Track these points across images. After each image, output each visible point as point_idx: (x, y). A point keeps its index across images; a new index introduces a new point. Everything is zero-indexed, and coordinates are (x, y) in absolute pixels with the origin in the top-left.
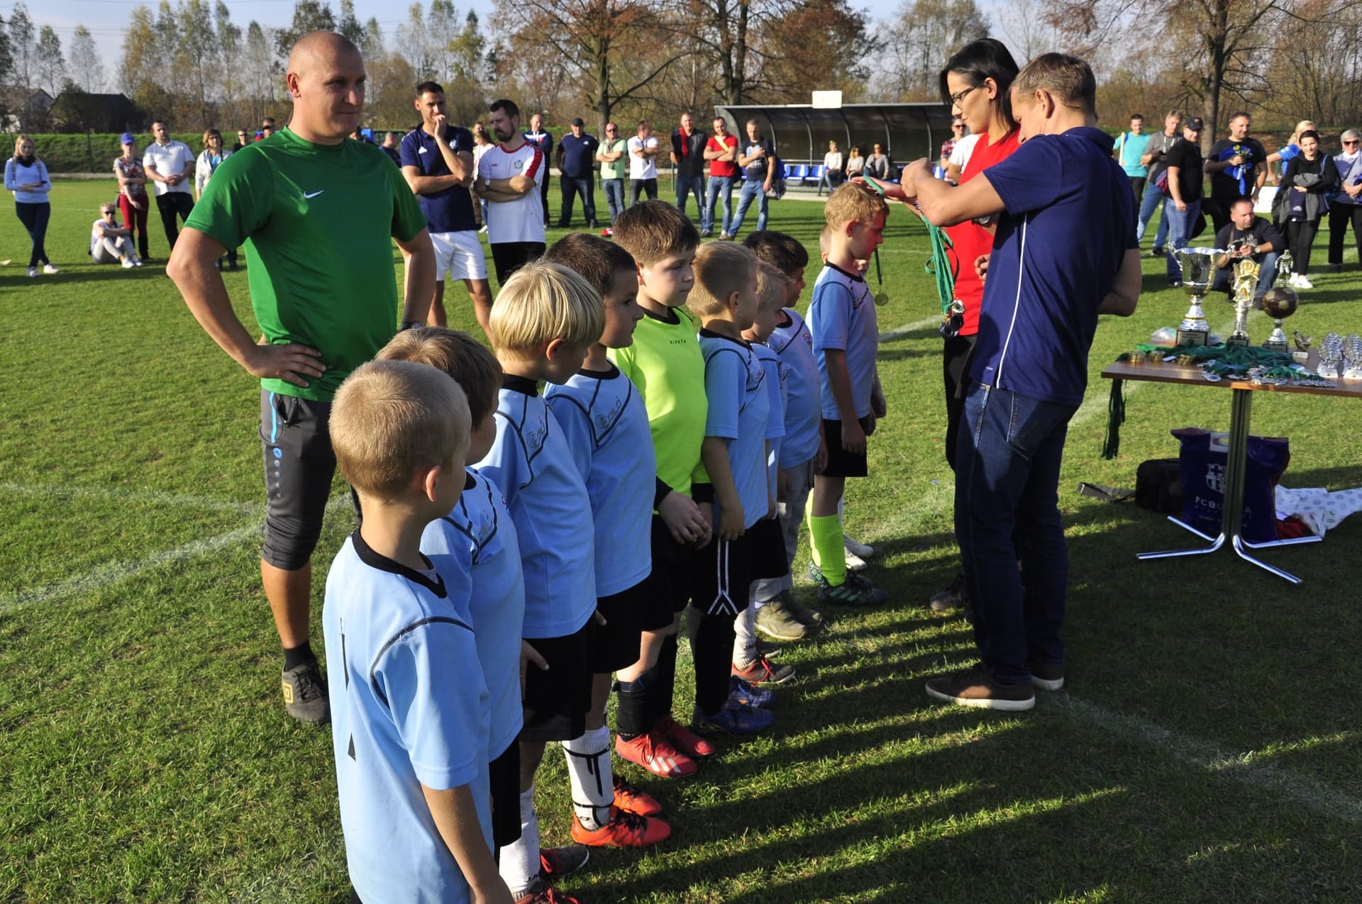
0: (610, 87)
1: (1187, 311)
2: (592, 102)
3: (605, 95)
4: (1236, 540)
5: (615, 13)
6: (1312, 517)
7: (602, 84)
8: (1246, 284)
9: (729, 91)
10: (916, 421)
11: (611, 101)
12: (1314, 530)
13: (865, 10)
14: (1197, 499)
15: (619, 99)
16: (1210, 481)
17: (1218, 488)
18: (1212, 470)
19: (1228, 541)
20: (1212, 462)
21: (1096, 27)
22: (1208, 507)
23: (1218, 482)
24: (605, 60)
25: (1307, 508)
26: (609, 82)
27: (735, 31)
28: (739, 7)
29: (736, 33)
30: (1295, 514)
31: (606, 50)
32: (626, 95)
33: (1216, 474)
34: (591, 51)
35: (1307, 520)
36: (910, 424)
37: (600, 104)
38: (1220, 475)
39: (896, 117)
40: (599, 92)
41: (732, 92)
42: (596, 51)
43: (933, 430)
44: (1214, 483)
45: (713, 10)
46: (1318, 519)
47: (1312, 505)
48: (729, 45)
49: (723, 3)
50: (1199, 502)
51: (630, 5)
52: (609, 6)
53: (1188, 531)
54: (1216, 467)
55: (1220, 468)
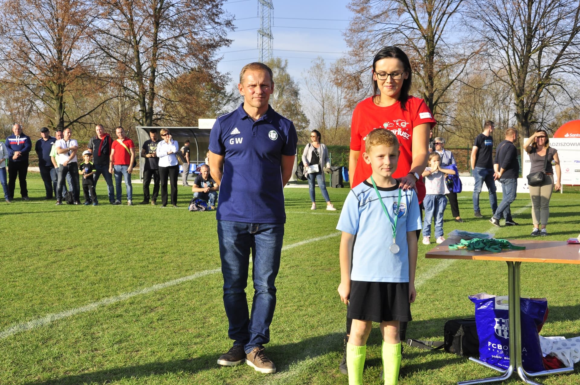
0: (65, 115)
2: (52, 124)
3: (62, 121)
4: (520, 371)
5: (68, 70)
6: (563, 354)
7: (60, 114)
9: (144, 120)
10: (289, 305)
12: (566, 363)
13: (228, 74)
14: (489, 343)
15: (71, 123)
16: (497, 330)
17: (503, 335)
18: (498, 323)
19: (515, 371)
20: (498, 317)
21: (362, 87)
22: (497, 349)
23: (502, 331)
24: (62, 97)
25: (559, 349)
26: (64, 112)
27: (147, 83)
28: (149, 69)
29: (147, 84)
30: (551, 353)
31: (62, 92)
32: (76, 121)
33: (501, 325)
34: (52, 92)
35: (560, 357)
36: (285, 307)
37: (58, 126)
38: (503, 326)
40: (57, 118)
41: (146, 121)
42: (56, 92)
43: (301, 310)
44: (500, 332)
45: (133, 70)
46: (568, 357)
47: (561, 346)
48: (144, 92)
49: (139, 66)
50: (491, 346)
51: (79, 64)
52: (65, 64)
53: (485, 367)
54: (501, 320)
55: (503, 321)
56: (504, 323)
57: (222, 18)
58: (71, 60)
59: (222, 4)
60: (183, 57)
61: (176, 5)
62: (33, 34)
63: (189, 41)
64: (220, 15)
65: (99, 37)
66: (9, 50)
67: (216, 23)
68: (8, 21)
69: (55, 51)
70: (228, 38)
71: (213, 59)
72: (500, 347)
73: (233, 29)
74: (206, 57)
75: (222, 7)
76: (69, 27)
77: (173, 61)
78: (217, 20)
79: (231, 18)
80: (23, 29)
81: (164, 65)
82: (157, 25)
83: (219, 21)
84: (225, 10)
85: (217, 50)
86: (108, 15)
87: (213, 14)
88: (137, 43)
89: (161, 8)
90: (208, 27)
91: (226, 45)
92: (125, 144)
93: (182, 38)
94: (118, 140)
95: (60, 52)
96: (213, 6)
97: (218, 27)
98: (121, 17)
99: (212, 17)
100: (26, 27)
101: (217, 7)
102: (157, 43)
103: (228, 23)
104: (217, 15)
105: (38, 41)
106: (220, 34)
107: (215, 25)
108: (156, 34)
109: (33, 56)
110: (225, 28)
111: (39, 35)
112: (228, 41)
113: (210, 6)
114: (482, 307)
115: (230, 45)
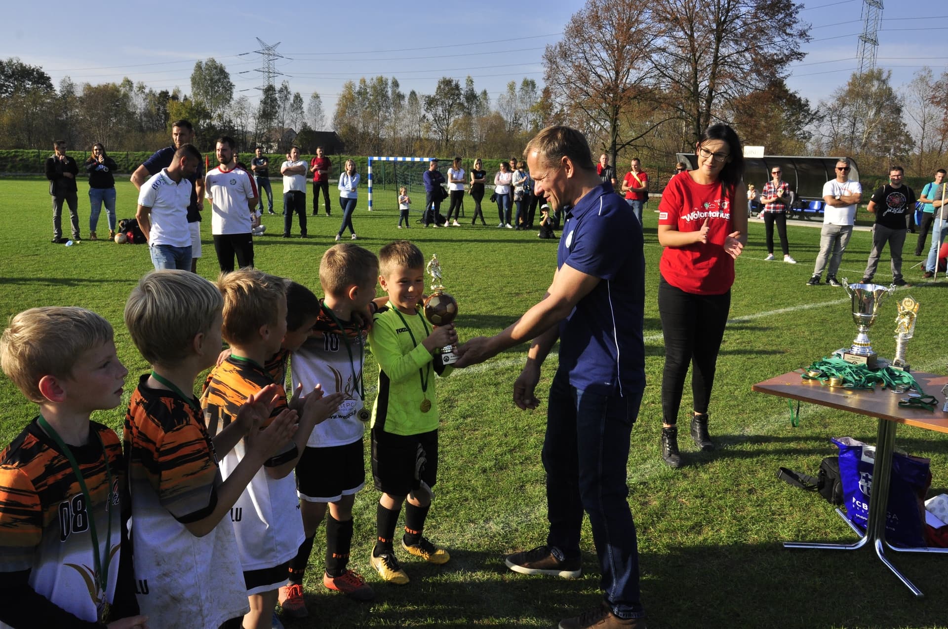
0: (618, 138)
1: (855, 337)
2: (605, 147)
3: (614, 143)
4: (878, 543)
5: (625, 91)
7: (613, 136)
8: (906, 320)
11: (618, 147)
14: (854, 500)
15: (623, 146)
16: (862, 487)
17: (868, 493)
18: (864, 478)
19: (870, 544)
20: (864, 471)
22: (861, 508)
23: (868, 489)
24: (616, 120)
26: (617, 135)
27: (703, 104)
28: (707, 89)
29: (704, 105)
31: (617, 114)
32: (628, 144)
33: (866, 482)
34: (608, 115)
37: (610, 148)
38: (870, 483)
39: (804, 166)
40: (610, 141)
42: (611, 114)
44: (865, 489)
45: (689, 90)
48: (700, 114)
49: (696, 86)
50: (855, 503)
51: (634, 86)
52: (621, 86)
53: (847, 524)
54: (867, 475)
55: (870, 477)
56: (870, 480)
57: (796, 28)
58: (627, 82)
59: (797, 13)
60: (746, 75)
61: (744, 16)
62: (593, 56)
63: (754, 57)
64: (794, 25)
65: (655, 57)
66: (570, 73)
67: (787, 34)
68: (572, 46)
69: (613, 74)
70: (801, 51)
71: (782, 75)
72: (865, 506)
73: (808, 40)
74: (773, 74)
75: (797, 16)
76: (628, 47)
77: (734, 80)
78: (788, 31)
79: (806, 28)
80: (584, 52)
81: (723, 84)
82: (719, 40)
83: (792, 32)
84: (800, 19)
85: (787, 65)
86: (669, 32)
87: (785, 24)
88: (696, 62)
89: (725, 21)
90: (777, 39)
91: (798, 58)
92: (639, 177)
93: (747, 55)
94: (632, 172)
95: (617, 73)
96: (786, 15)
97: (790, 39)
98: (681, 34)
99: (782, 28)
100: (587, 49)
101: (791, 16)
102: (717, 61)
103: (803, 34)
104: (789, 25)
105: (598, 63)
106: (792, 46)
107: (786, 37)
108: (717, 50)
109: (592, 77)
110: (798, 40)
111: (599, 56)
112: (800, 54)
113: (783, 16)
114: (845, 455)
115: (803, 59)
